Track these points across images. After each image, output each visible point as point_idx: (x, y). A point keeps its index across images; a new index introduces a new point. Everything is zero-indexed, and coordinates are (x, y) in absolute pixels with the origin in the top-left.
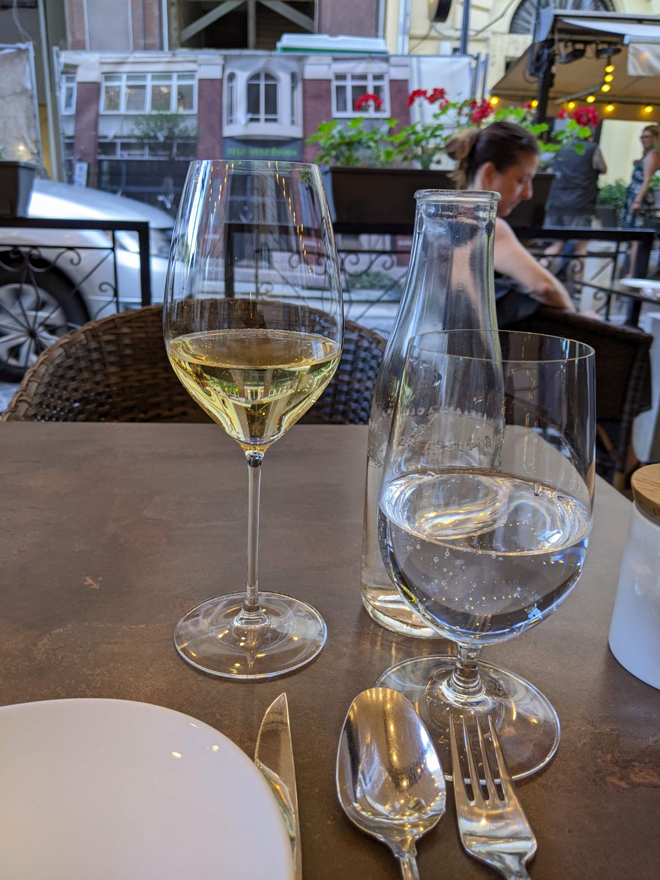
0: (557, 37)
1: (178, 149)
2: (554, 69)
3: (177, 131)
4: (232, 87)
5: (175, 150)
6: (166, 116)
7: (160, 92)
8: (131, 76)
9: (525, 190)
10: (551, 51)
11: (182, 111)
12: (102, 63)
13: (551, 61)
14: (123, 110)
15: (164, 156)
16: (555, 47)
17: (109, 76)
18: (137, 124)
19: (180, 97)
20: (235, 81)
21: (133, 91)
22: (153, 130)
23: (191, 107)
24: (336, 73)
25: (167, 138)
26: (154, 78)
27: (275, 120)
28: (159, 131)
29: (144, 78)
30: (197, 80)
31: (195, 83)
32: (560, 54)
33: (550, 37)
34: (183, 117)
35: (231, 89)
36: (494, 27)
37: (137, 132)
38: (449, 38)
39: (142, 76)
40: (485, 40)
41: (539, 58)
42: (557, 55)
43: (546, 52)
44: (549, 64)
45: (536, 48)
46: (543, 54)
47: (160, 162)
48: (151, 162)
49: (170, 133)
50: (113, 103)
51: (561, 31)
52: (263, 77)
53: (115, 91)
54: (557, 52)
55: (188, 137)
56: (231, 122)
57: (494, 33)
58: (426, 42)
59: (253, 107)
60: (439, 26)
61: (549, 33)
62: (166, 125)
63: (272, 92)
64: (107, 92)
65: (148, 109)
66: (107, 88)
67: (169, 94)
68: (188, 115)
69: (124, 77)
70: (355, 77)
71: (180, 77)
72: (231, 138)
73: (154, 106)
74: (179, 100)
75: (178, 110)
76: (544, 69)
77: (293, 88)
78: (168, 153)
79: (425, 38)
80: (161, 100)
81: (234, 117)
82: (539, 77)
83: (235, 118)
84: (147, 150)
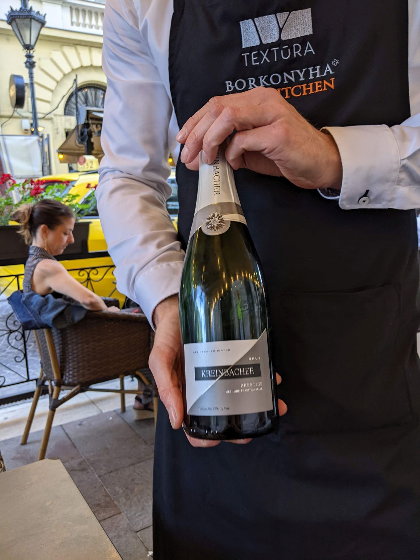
0: (90, 122)
2: (92, 140)
9: (69, 238)
10: (89, 129)
13: (90, 135)
16: (91, 128)
32: (94, 131)
33: (86, 122)
36: (55, 112)
38: (26, 118)
40: (50, 119)
41: (82, 133)
42: (93, 132)
43: (86, 130)
44: (89, 137)
45: (80, 128)
46: (84, 131)
51: (92, 119)
54: (92, 130)
57: (55, 115)
58: (11, 120)
60: (19, 110)
61: (86, 120)
76: (86, 140)
79: (11, 117)
82: (84, 144)
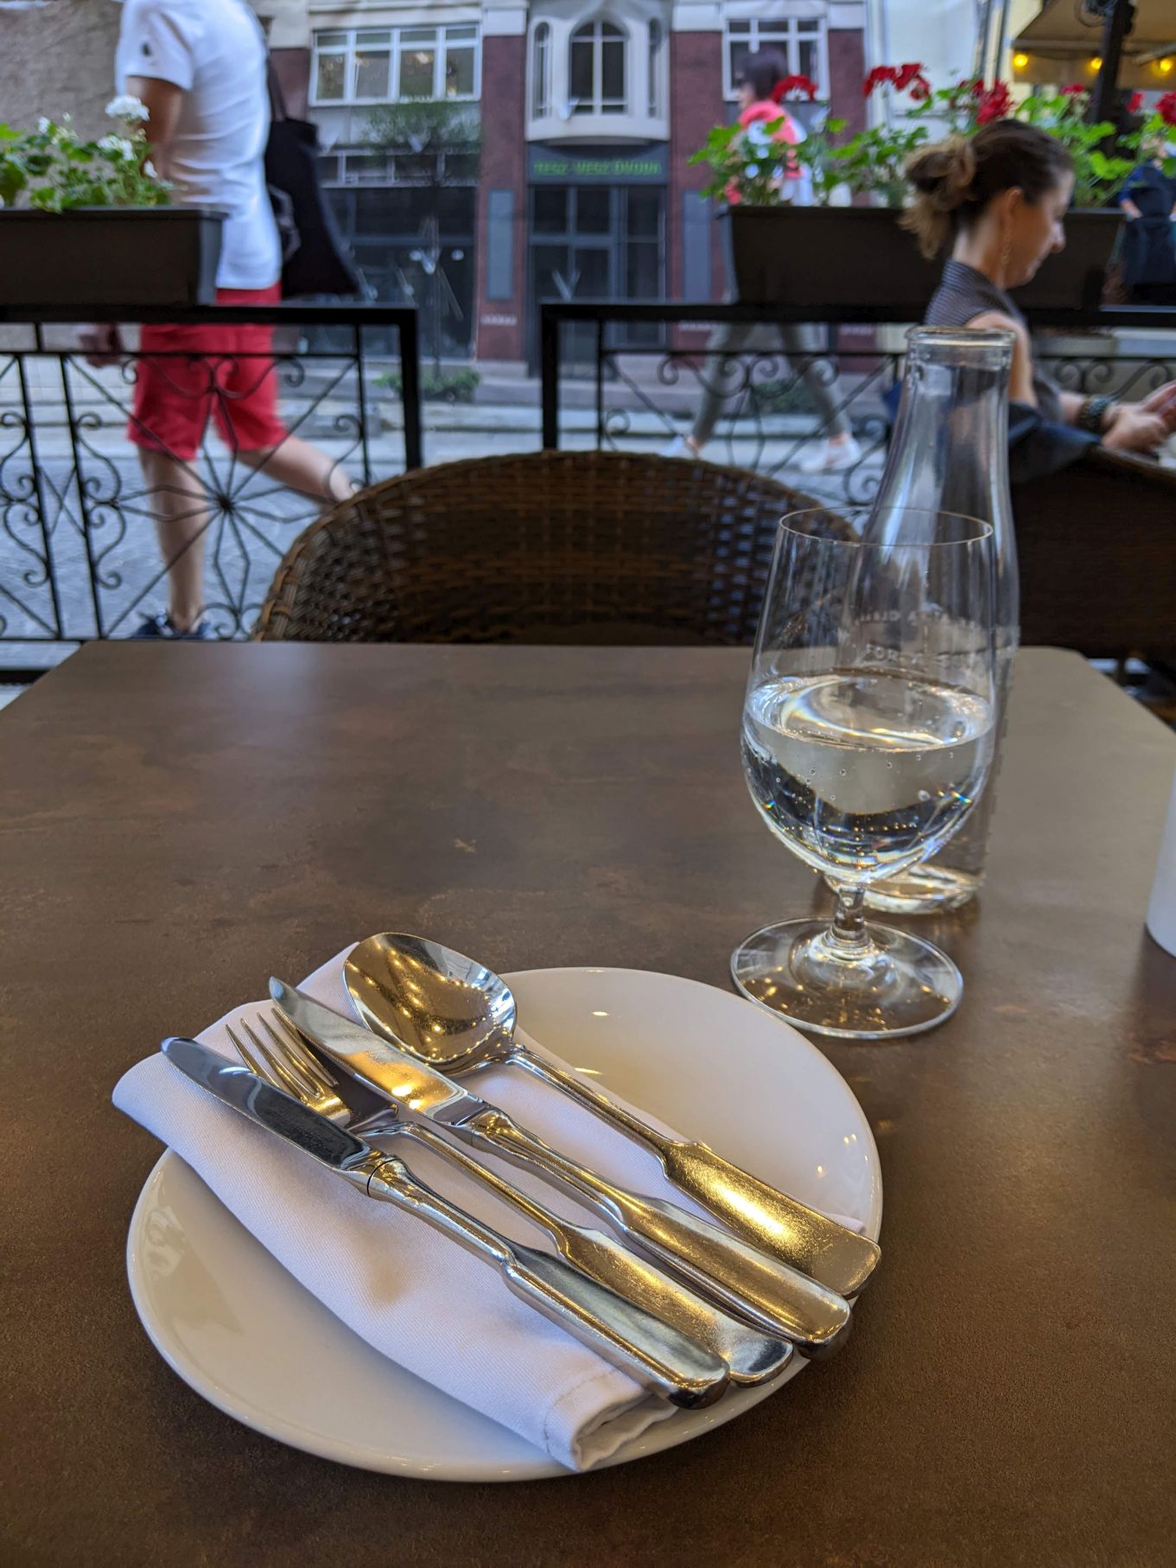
1: (447, 166)
3: (444, 133)
4: (542, 49)
5: (441, 167)
6: (425, 105)
7: (416, 61)
8: (365, 35)
11: (453, 96)
12: (312, 13)
14: (350, 98)
15: (422, 178)
17: (325, 36)
18: (375, 121)
19: (450, 71)
20: (550, 38)
21: (368, 62)
22: (401, 133)
23: (469, 89)
24: (731, 20)
25: (427, 146)
26: (405, 37)
27: (620, 109)
28: (413, 132)
29: (385, 37)
30: (481, 39)
31: (476, 43)
34: (455, 107)
35: (541, 53)
37: (374, 137)
39: (382, 34)
47: (414, 190)
48: (399, 190)
49: (432, 138)
50: (333, 86)
52: (598, 29)
53: (336, 64)
55: (465, 144)
56: (540, 113)
59: (580, 86)
62: (426, 124)
63: (615, 57)
64: (322, 65)
65: (393, 95)
66: (322, 57)
67: (431, 66)
68: (465, 103)
69: (352, 36)
70: (765, 26)
71: (451, 35)
72: (541, 143)
73: (405, 89)
74: (448, 76)
75: (446, 95)
77: (653, 49)
78: (429, 174)
80: (416, 76)
81: (546, 105)
82: (1105, 15)
83: (548, 107)
84: (391, 170)
